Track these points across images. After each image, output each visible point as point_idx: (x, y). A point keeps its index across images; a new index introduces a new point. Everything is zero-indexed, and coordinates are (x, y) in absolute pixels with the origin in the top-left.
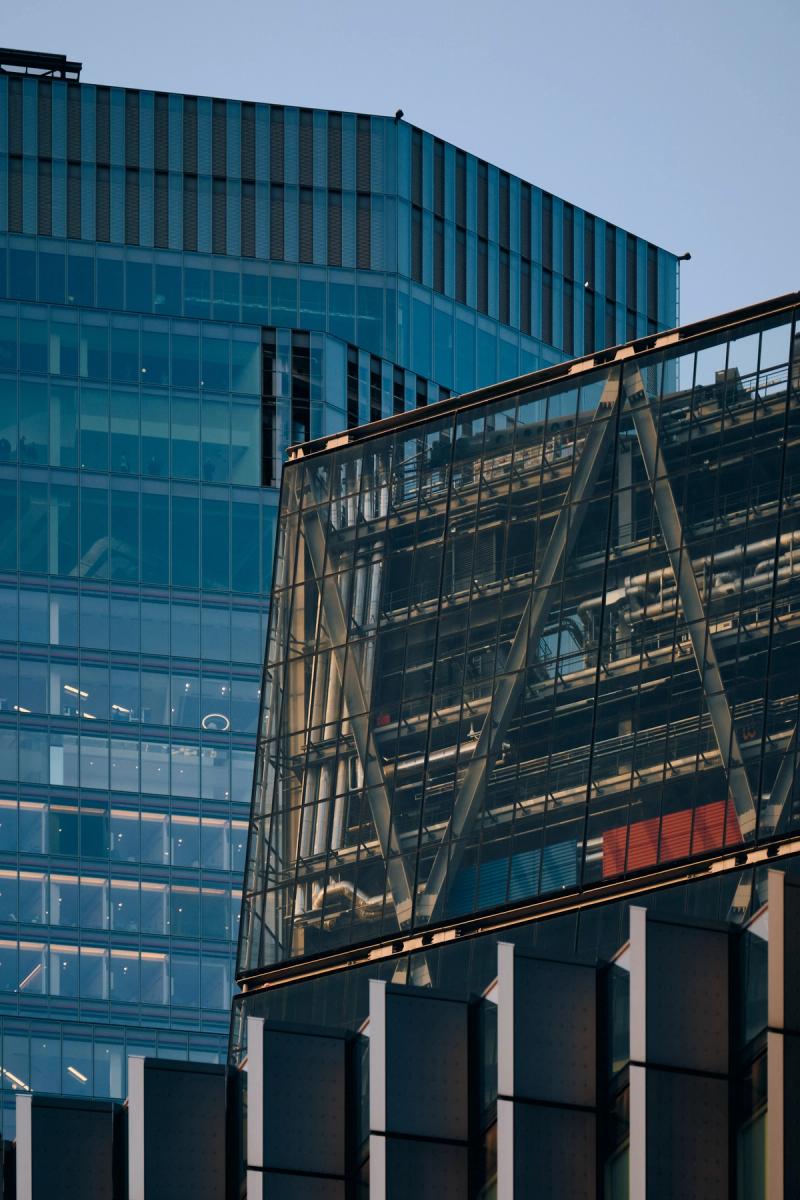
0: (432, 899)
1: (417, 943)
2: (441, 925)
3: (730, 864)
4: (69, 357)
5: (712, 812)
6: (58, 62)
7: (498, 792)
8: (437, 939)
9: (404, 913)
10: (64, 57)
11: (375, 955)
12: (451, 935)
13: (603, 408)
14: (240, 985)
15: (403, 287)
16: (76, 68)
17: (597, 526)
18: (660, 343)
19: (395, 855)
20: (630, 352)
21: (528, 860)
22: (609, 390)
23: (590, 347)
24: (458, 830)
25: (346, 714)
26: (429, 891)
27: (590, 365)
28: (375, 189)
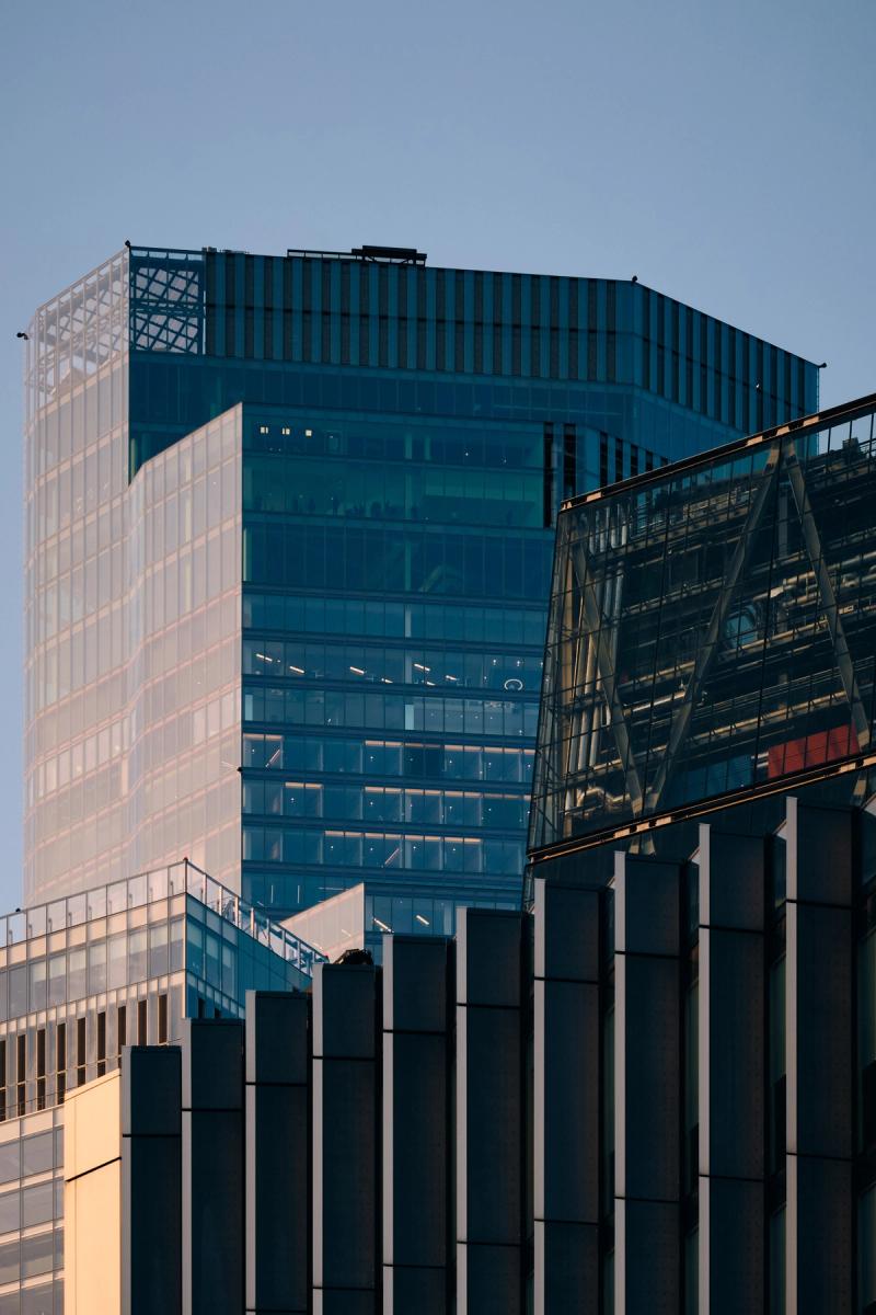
0: (656, 797)
1: (646, 826)
2: (661, 813)
3: (852, 767)
4: (418, 448)
5: (840, 733)
6: (411, 254)
7: (700, 724)
8: (659, 823)
9: (637, 806)
10: (415, 251)
11: (617, 835)
12: (668, 820)
13: (769, 467)
14: (530, 858)
15: (637, 392)
16: (423, 257)
17: (764, 546)
18: (806, 423)
19: (632, 768)
20: (786, 430)
21: (719, 769)
22: (773, 456)
23: (760, 427)
24: (673, 751)
25: (599, 677)
26: (653, 791)
27: (760, 439)
28: (618, 328)
